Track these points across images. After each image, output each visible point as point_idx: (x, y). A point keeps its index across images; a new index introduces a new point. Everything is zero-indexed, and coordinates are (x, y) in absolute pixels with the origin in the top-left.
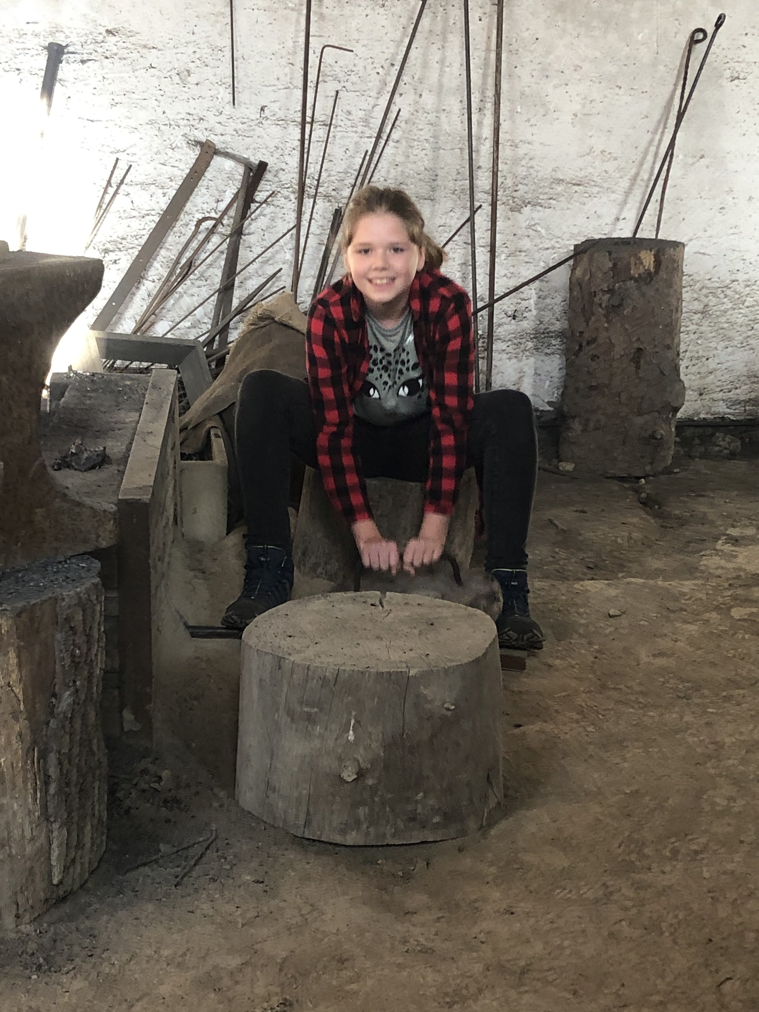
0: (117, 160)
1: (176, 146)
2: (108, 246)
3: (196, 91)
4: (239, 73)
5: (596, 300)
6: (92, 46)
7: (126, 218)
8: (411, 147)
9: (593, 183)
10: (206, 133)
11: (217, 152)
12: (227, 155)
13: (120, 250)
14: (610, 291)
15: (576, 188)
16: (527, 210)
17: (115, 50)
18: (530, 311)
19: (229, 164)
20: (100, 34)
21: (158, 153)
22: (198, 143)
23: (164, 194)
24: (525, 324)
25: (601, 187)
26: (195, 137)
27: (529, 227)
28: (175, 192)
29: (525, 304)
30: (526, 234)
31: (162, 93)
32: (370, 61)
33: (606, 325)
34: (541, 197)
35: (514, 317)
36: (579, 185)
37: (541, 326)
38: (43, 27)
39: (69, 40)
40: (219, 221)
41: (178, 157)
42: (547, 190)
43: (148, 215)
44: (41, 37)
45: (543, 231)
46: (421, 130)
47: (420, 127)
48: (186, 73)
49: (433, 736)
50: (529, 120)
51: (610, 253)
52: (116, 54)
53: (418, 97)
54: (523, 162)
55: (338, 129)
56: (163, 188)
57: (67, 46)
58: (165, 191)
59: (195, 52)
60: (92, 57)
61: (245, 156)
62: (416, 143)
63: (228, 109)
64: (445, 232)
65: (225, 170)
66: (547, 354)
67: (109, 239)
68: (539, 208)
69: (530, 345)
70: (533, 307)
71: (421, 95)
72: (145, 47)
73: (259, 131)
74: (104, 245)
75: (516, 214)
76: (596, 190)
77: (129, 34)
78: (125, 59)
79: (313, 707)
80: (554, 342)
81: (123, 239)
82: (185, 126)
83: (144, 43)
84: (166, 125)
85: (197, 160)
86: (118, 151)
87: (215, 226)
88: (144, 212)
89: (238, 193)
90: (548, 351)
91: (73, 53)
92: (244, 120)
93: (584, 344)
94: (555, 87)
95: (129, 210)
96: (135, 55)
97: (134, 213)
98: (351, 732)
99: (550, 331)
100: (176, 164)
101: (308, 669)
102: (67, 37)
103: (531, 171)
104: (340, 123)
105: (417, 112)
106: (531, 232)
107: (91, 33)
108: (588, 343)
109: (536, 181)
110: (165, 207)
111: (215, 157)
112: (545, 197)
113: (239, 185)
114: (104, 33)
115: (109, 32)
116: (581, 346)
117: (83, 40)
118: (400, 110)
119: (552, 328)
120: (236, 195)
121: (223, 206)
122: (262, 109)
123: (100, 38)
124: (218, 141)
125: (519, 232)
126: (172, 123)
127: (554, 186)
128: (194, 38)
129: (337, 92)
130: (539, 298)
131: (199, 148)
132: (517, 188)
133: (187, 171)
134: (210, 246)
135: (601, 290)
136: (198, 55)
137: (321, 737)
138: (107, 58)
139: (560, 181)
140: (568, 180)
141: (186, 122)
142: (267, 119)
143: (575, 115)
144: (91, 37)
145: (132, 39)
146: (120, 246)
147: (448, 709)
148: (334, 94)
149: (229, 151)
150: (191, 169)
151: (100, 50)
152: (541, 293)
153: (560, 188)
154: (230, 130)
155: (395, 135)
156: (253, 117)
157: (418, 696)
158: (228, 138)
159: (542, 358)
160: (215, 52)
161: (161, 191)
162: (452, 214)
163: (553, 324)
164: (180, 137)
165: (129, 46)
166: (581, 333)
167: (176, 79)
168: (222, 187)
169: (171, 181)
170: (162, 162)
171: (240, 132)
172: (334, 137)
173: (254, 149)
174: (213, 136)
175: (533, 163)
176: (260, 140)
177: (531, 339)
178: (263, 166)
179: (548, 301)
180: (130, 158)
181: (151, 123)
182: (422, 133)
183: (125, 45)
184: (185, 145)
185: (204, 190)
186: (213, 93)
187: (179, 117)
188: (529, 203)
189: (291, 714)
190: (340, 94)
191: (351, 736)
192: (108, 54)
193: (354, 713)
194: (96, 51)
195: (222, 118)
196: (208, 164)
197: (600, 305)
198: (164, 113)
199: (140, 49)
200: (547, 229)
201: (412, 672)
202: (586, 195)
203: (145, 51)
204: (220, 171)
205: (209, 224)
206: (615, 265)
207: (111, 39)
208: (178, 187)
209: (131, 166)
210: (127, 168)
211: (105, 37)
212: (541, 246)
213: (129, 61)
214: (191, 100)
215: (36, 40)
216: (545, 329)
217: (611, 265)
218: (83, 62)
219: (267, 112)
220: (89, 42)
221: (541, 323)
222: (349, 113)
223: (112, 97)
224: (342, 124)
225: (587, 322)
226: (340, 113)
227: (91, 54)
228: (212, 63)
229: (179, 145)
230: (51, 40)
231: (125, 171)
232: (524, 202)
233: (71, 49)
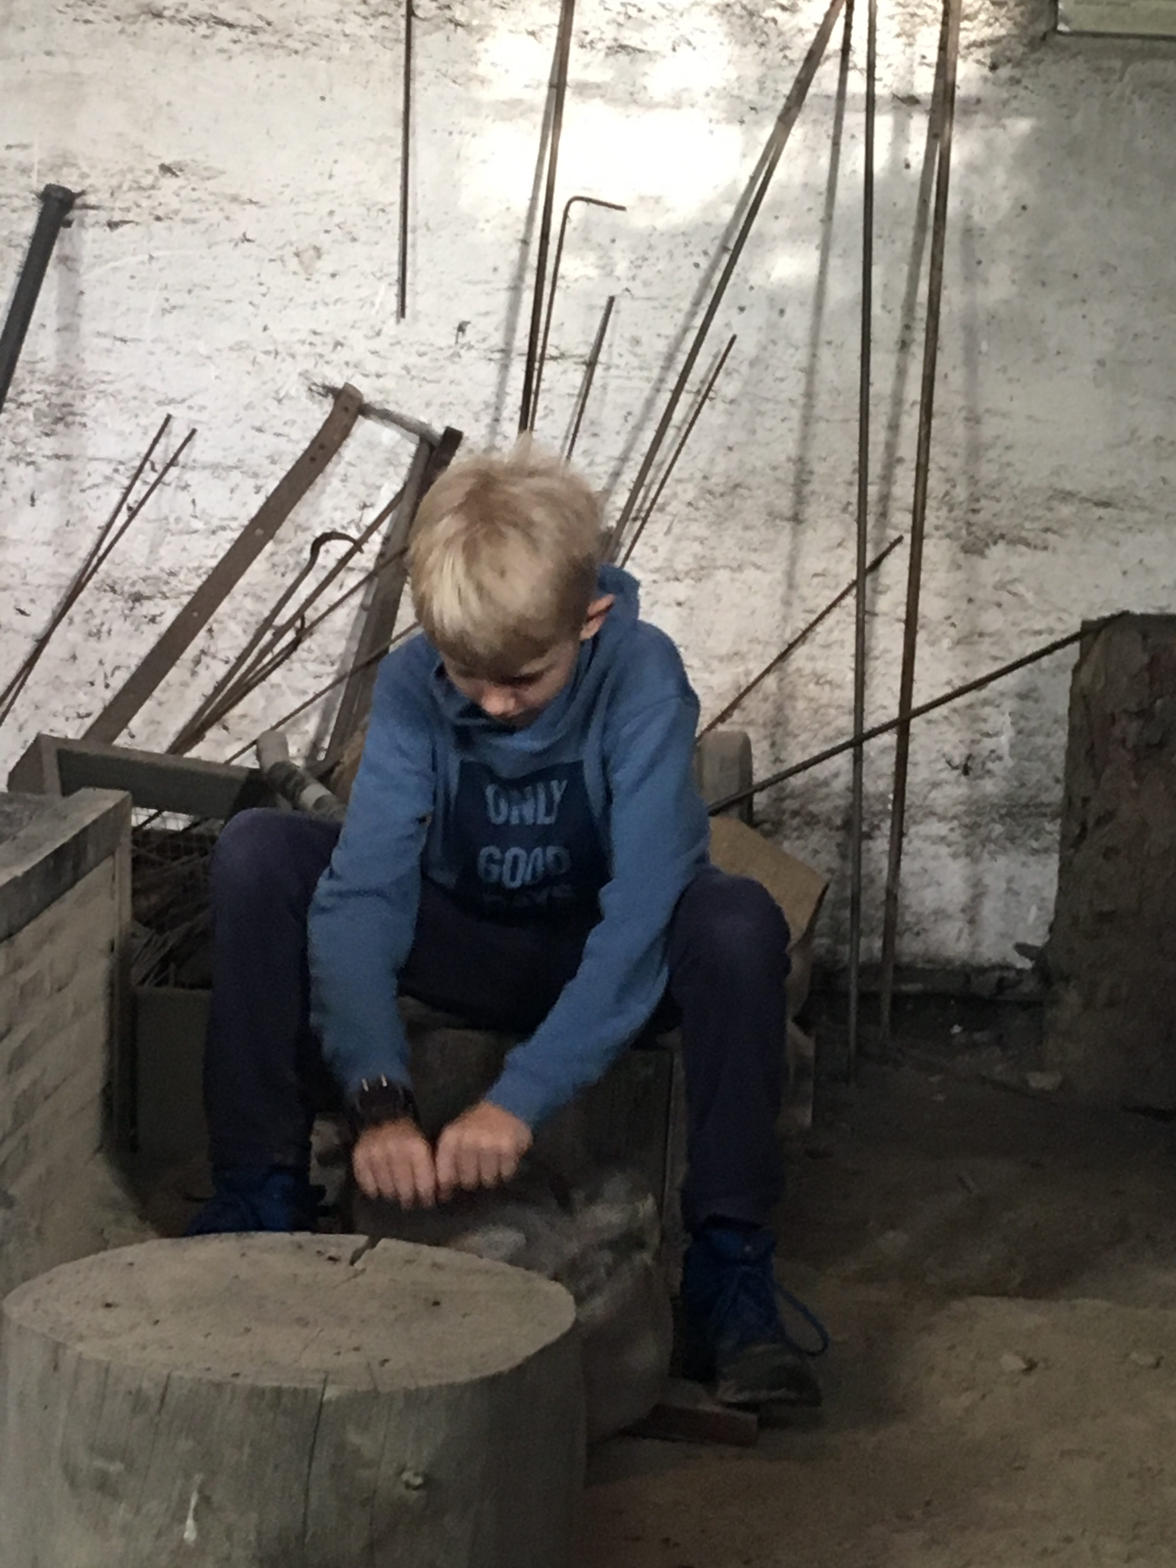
0: (169, 418)
1: (287, 395)
2: (141, 588)
3: (329, 288)
4: (416, 258)
5: (1117, 731)
6: (132, 195)
7: (181, 533)
8: (760, 413)
9: (1136, 503)
10: (348, 372)
11: (365, 410)
12: (386, 416)
13: (165, 597)
14: (1144, 714)
15: (1101, 512)
16: (997, 552)
17: (175, 204)
18: (1000, 758)
19: (388, 435)
20: (148, 172)
21: (248, 407)
22: (330, 391)
23: (258, 490)
24: (989, 786)
25: (1152, 511)
26: (325, 377)
27: (1001, 586)
28: (276, 483)
29: (989, 744)
30: (996, 598)
31: (263, 289)
32: (681, 239)
33: (1134, 785)
34: (1028, 525)
35: (966, 771)
36: (1106, 504)
37: (1022, 791)
38: (36, 156)
39: (87, 182)
40: (358, 546)
41: (288, 416)
42: (1039, 512)
43: (223, 528)
44: (34, 175)
45: (1030, 596)
46: (782, 380)
47: (779, 374)
48: (311, 252)
50: (1004, 369)
51: (1145, 637)
52: (177, 212)
53: (775, 315)
54: (992, 454)
55: (613, 372)
56: (255, 475)
57: (83, 193)
58: (260, 482)
59: (331, 213)
60: (130, 217)
61: (423, 419)
62: (770, 406)
63: (391, 327)
64: (828, 587)
65: (380, 443)
66: (1035, 852)
67: (144, 573)
68: (1022, 548)
69: (998, 829)
70: (1005, 750)
71: (782, 312)
72: (234, 199)
73: (452, 371)
74: (133, 584)
75: (975, 559)
76: (1141, 516)
77: (206, 174)
78: (194, 221)
79: (111, 1458)
80: (1049, 827)
81: (172, 574)
82: (306, 356)
83: (233, 191)
84: (267, 353)
85: (327, 423)
86: (172, 401)
87: (350, 555)
88: (215, 523)
89: (403, 490)
90: (1035, 845)
91: (93, 208)
92: (423, 349)
93: (1091, 823)
94: (1060, 305)
95: (186, 518)
96: (215, 215)
97: (198, 525)
98: (190, 1522)
99: (1042, 804)
100: (285, 430)
101: (107, 1370)
102: (84, 176)
103: (1009, 471)
104: (616, 360)
105: (774, 343)
106: (1005, 597)
107: (131, 170)
108: (1100, 821)
109: (1017, 492)
110: (254, 511)
111: (360, 417)
112: (1037, 525)
113: (404, 472)
114: (156, 170)
115: (166, 169)
116: (1084, 828)
117: (114, 182)
118: (734, 339)
119: (1045, 798)
120: (399, 497)
121: (371, 516)
122: (461, 328)
123: (148, 181)
124: (368, 389)
125: (980, 595)
126: (281, 349)
127: (1055, 504)
128: (331, 185)
129: (612, 300)
130: (1019, 732)
131: (330, 396)
132: (976, 506)
133: (306, 445)
134: (332, 594)
135: (1125, 711)
136: (337, 219)
137: (126, 1529)
138: (158, 219)
139: (1067, 496)
140: (1085, 494)
141: (307, 348)
142: (470, 347)
143: (1101, 363)
144: (130, 177)
145: (210, 185)
146: (165, 589)
148: (604, 302)
149: (391, 407)
150: (314, 442)
151: (144, 203)
152: (1022, 723)
153: (1066, 510)
154: (394, 367)
155: (726, 387)
156: (442, 343)
157: (340, 1447)
158: (388, 383)
159: (1023, 858)
160: (373, 213)
161: (251, 483)
162: (840, 551)
163: (1047, 789)
164: (295, 377)
165: (205, 197)
166: (1086, 800)
167: (293, 264)
168: (372, 479)
169: (273, 462)
170: (258, 424)
171: (414, 372)
172: (604, 387)
173: (442, 405)
174: (359, 377)
175: (1010, 456)
176: (453, 388)
177: (1001, 817)
178: (453, 438)
179: (1039, 740)
180: (193, 415)
181: (239, 347)
182: (783, 386)
183: (195, 195)
184: (303, 391)
185: (335, 483)
186: (364, 292)
187: (297, 337)
188: (1002, 536)
190: (620, 304)
191: (190, 1532)
192: (160, 212)
193: (198, 1478)
194: (138, 206)
195: (377, 344)
196: (346, 433)
197: (1123, 742)
198: (265, 329)
199: (225, 204)
200: (1039, 591)
201: (331, 1393)
202: (1121, 526)
203: (235, 207)
204: (371, 445)
205: (340, 548)
206: (1154, 661)
207: (169, 183)
208: (283, 474)
209: (193, 432)
210: (186, 434)
211: (157, 178)
212: (1025, 626)
213: (202, 226)
214: (320, 307)
215: (23, 181)
216: (1031, 798)
217: (1145, 659)
218: (112, 225)
219: (470, 335)
220: (125, 187)
221: (1023, 785)
222: (636, 342)
223: (165, 294)
224: (621, 362)
225: (1097, 776)
226: (617, 341)
227: (128, 210)
228: (363, 236)
229: (293, 392)
230: (51, 180)
231: (181, 441)
232: (991, 534)
233: (91, 199)
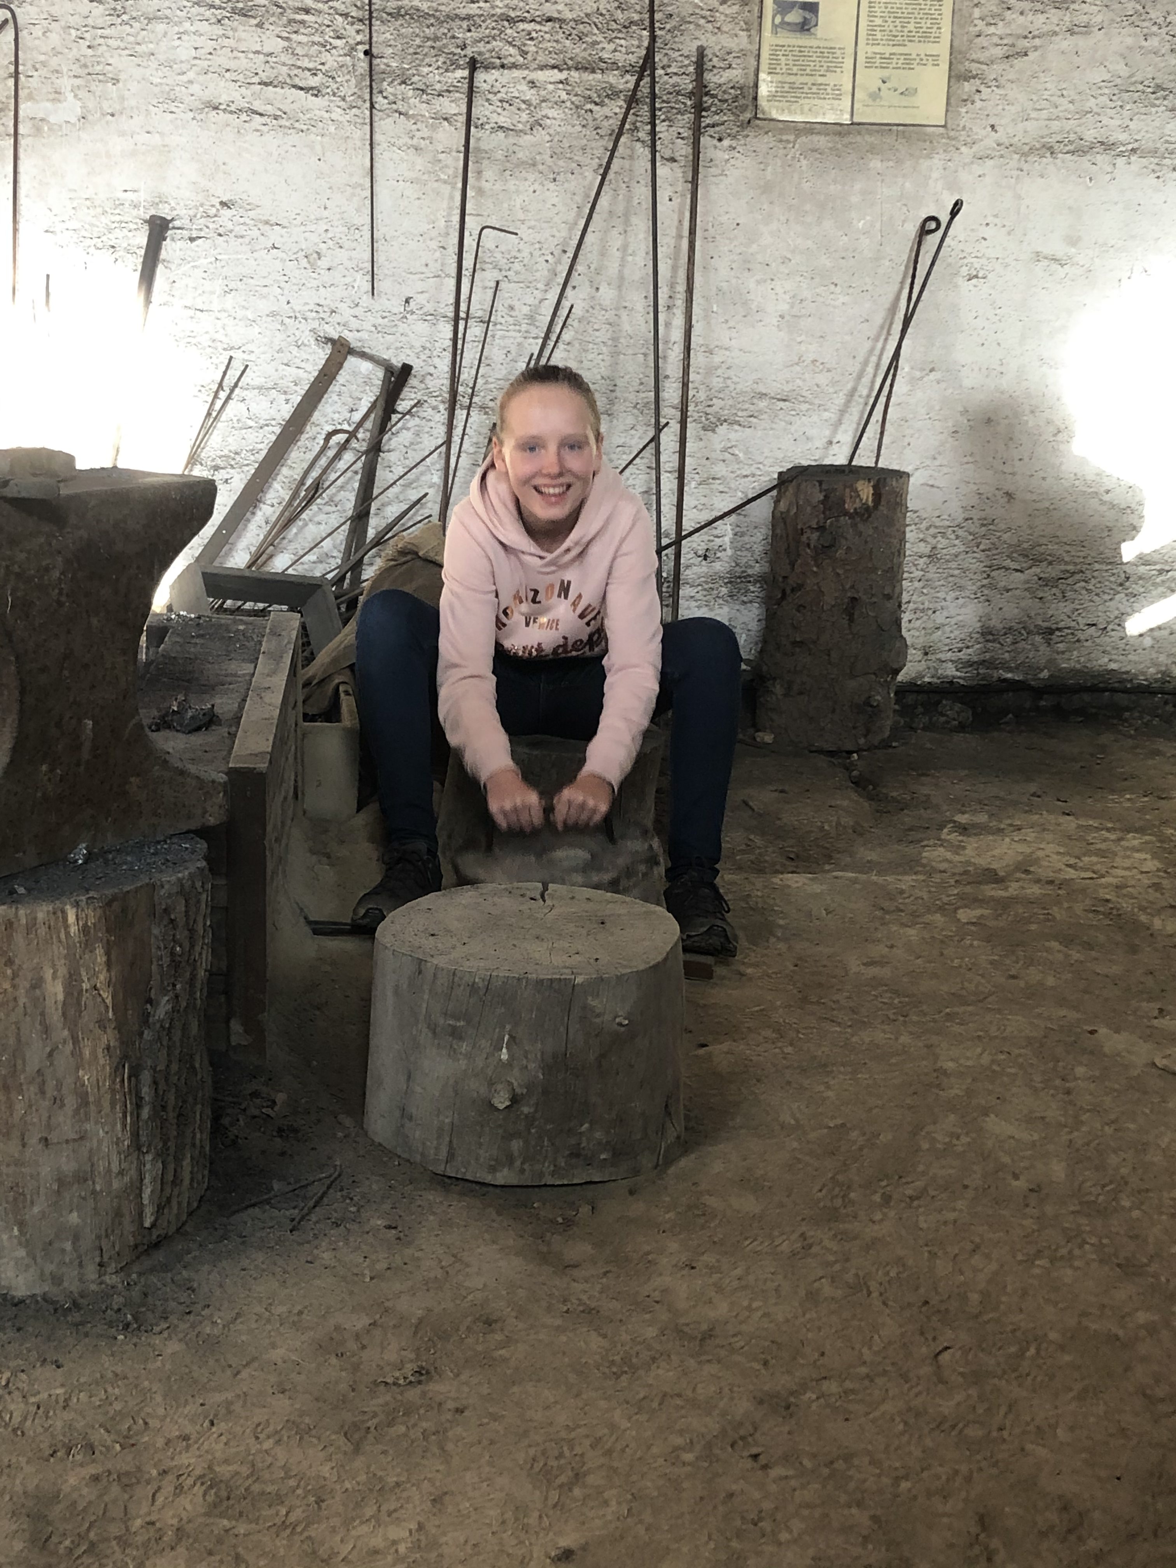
0: (231, 358)
1: (303, 343)
2: (219, 462)
3: (326, 277)
4: (380, 258)
5: (804, 538)
6: (203, 221)
7: (241, 429)
8: (586, 351)
9: (802, 399)
10: (339, 329)
11: (351, 351)
12: (363, 355)
13: (232, 467)
14: (821, 528)
15: (781, 404)
16: (722, 430)
17: (230, 225)
18: (725, 550)
19: (366, 366)
20: (213, 206)
21: (280, 351)
22: (329, 340)
23: (287, 401)
24: (718, 566)
25: (811, 404)
26: (325, 332)
27: (725, 450)
28: (300, 398)
29: (718, 541)
30: (721, 458)
31: (286, 278)
32: (537, 246)
33: (815, 569)
34: (740, 414)
35: (705, 557)
36: (785, 400)
37: (737, 569)
38: (142, 196)
39: (175, 213)
40: (353, 435)
41: (305, 356)
42: (747, 406)
43: (267, 425)
44: (142, 209)
45: (741, 455)
46: (597, 330)
47: (596, 327)
48: (315, 255)
49: (603, 1056)
50: (727, 321)
51: (820, 483)
52: (231, 231)
53: (594, 290)
54: (719, 372)
55: (499, 327)
56: (285, 393)
57: (173, 220)
58: (288, 397)
59: (327, 231)
60: (202, 234)
61: (385, 357)
62: (591, 346)
63: (366, 300)
64: (624, 453)
65: (360, 373)
66: (744, 603)
67: (220, 453)
68: (736, 427)
69: (724, 590)
70: (728, 546)
71: (598, 289)
72: (267, 223)
73: (402, 328)
74: (213, 460)
75: (710, 433)
76: (804, 407)
77: (249, 207)
78: (242, 237)
79: (459, 1020)
80: (752, 588)
81: (236, 453)
82: (314, 319)
83: (265, 218)
84: (290, 317)
85: (328, 360)
86: (232, 348)
87: (347, 441)
88: (262, 422)
89: (375, 401)
90: (745, 599)
91: (178, 228)
92: (384, 314)
93: (788, 591)
94: (758, 282)
95: (244, 420)
96: (255, 233)
97: (251, 423)
98: (504, 1050)
99: (749, 576)
100: (303, 365)
101: (454, 974)
102: (173, 209)
103: (729, 382)
104: (500, 320)
105: (593, 308)
106: (727, 456)
107: (202, 205)
108: (793, 590)
109: (733, 394)
110: (287, 417)
111: (349, 357)
112: (745, 414)
113: (377, 391)
114: (218, 206)
115: (223, 204)
116: (784, 592)
117: (191, 213)
118: (572, 306)
119: (750, 572)
120: (374, 405)
121: (357, 417)
122: (407, 301)
123: (213, 211)
124: (351, 338)
125: (713, 455)
126: (298, 315)
127: (755, 401)
128: (326, 213)
129: (498, 283)
130: (735, 535)
131: (329, 345)
132: (711, 403)
133: (316, 374)
134: (342, 465)
135: (810, 527)
136: (330, 235)
137: (468, 1056)
138: (220, 235)
139: (762, 395)
140: (772, 395)
141: (314, 314)
142: (413, 313)
143: (782, 317)
144: (201, 209)
145: (251, 213)
146: (233, 463)
147: (620, 1024)
148: (494, 285)
149: (367, 350)
150: (321, 371)
151: (211, 226)
152: (738, 529)
153: (763, 404)
154: (367, 326)
155: (566, 336)
156: (395, 310)
157: (584, 1007)
158: (364, 335)
159: (737, 607)
160: (352, 231)
161: (283, 397)
162: (633, 432)
163: (751, 567)
164: (307, 333)
165: (248, 221)
166: (785, 578)
167: (304, 262)
168: (358, 394)
169: (296, 385)
170: (285, 361)
171: (379, 329)
172: (493, 336)
173: (397, 349)
174: (346, 332)
175: (731, 373)
176: (403, 339)
177: (726, 583)
178: (407, 370)
179: (746, 539)
180: (246, 356)
181: (273, 314)
182: (597, 333)
183: (242, 220)
184: (313, 342)
185: (335, 397)
186: (348, 280)
187: (307, 308)
188: (725, 421)
189: (433, 1029)
190: (502, 285)
191: (504, 1055)
192: (221, 231)
193: (508, 1027)
194: (208, 227)
195: (358, 311)
196: (340, 366)
197: (808, 545)
198: (288, 303)
199: (260, 226)
200: (747, 452)
201: (579, 980)
202: (793, 413)
203: (267, 227)
204: (355, 374)
205: (341, 438)
206: (826, 497)
207: (225, 212)
208: (303, 392)
209: (247, 366)
210: (242, 368)
211: (218, 210)
212: (738, 472)
213: (247, 240)
214: (322, 289)
215: (135, 212)
216: (743, 572)
217: (822, 498)
218: (192, 240)
219: (413, 305)
220: (199, 216)
221: (737, 565)
222: (512, 308)
223: (226, 282)
224: (503, 321)
225: (792, 565)
226: (500, 308)
227: (201, 230)
228: (347, 245)
229: (306, 342)
230: (153, 212)
231: (239, 373)
232: (719, 419)
233: (177, 223)
